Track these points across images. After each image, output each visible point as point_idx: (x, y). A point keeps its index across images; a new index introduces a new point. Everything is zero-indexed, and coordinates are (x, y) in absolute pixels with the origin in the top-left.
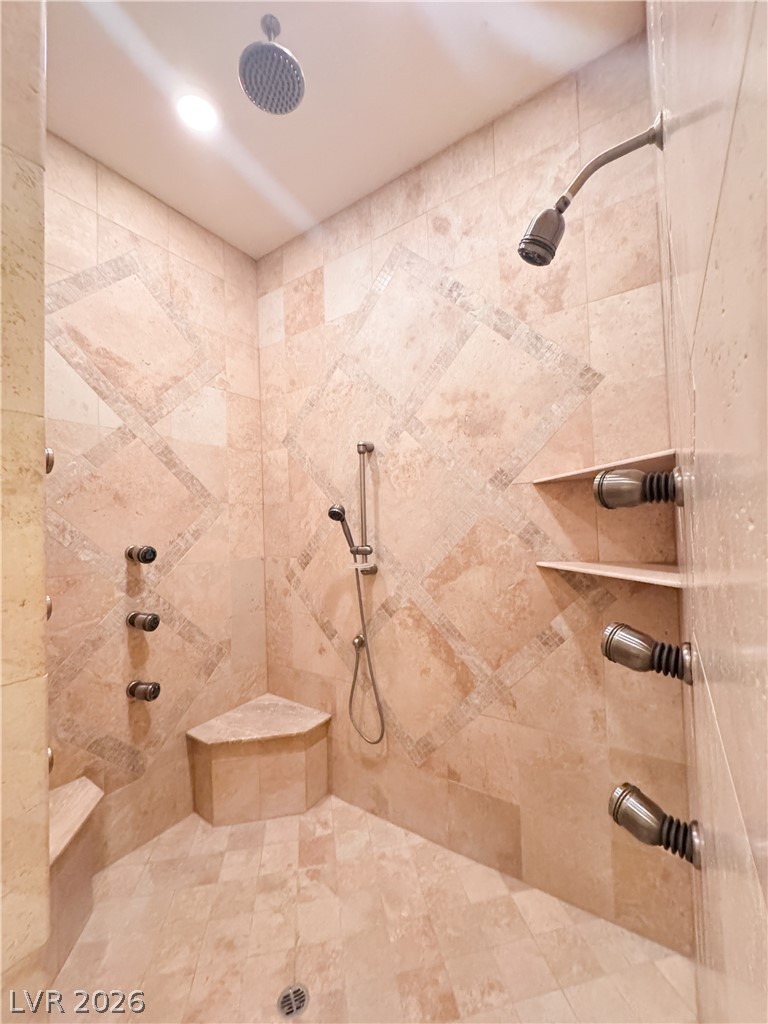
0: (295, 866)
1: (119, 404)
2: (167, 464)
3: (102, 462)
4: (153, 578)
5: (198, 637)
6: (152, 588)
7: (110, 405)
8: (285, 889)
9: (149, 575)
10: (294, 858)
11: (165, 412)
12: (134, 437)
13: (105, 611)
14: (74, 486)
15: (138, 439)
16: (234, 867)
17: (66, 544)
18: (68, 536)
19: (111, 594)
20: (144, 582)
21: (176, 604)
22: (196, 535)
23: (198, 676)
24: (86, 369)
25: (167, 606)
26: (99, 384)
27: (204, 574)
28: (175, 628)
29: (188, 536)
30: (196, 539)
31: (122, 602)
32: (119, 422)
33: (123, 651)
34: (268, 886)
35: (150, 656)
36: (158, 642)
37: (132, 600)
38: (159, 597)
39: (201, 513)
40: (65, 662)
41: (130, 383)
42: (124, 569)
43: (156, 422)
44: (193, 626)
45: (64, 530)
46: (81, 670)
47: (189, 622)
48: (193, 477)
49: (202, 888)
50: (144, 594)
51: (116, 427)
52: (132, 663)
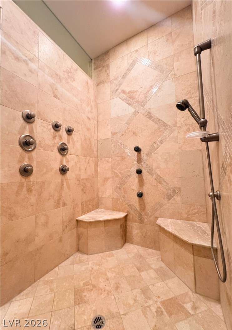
0: (159, 300)
1: (134, 104)
2: (149, 118)
3: (130, 124)
4: (145, 158)
5: (163, 183)
6: (145, 161)
7: (131, 106)
8: (146, 299)
9: (144, 157)
10: (165, 298)
11: (148, 100)
12: (138, 113)
13: (131, 167)
14: (124, 132)
15: (139, 113)
16: (148, 276)
17: (122, 148)
18: (123, 146)
19: (133, 162)
20: (142, 159)
21: (154, 167)
22: (161, 142)
23: (164, 198)
24: (126, 99)
25: (150, 168)
26: (129, 102)
27: (165, 157)
28: (154, 176)
29: (158, 143)
30: (161, 144)
31: (136, 165)
32: (134, 110)
33: (136, 180)
34: (145, 291)
35: (145, 185)
36: (147, 180)
37: (139, 165)
38: (147, 165)
39: (163, 133)
40: (123, 179)
41: (137, 97)
42: (136, 155)
43: (145, 105)
44: (161, 178)
45: (122, 144)
46: (126, 183)
47: (159, 176)
48: (159, 120)
49: (136, 269)
50: (142, 163)
51: (133, 112)
52: (139, 185)
